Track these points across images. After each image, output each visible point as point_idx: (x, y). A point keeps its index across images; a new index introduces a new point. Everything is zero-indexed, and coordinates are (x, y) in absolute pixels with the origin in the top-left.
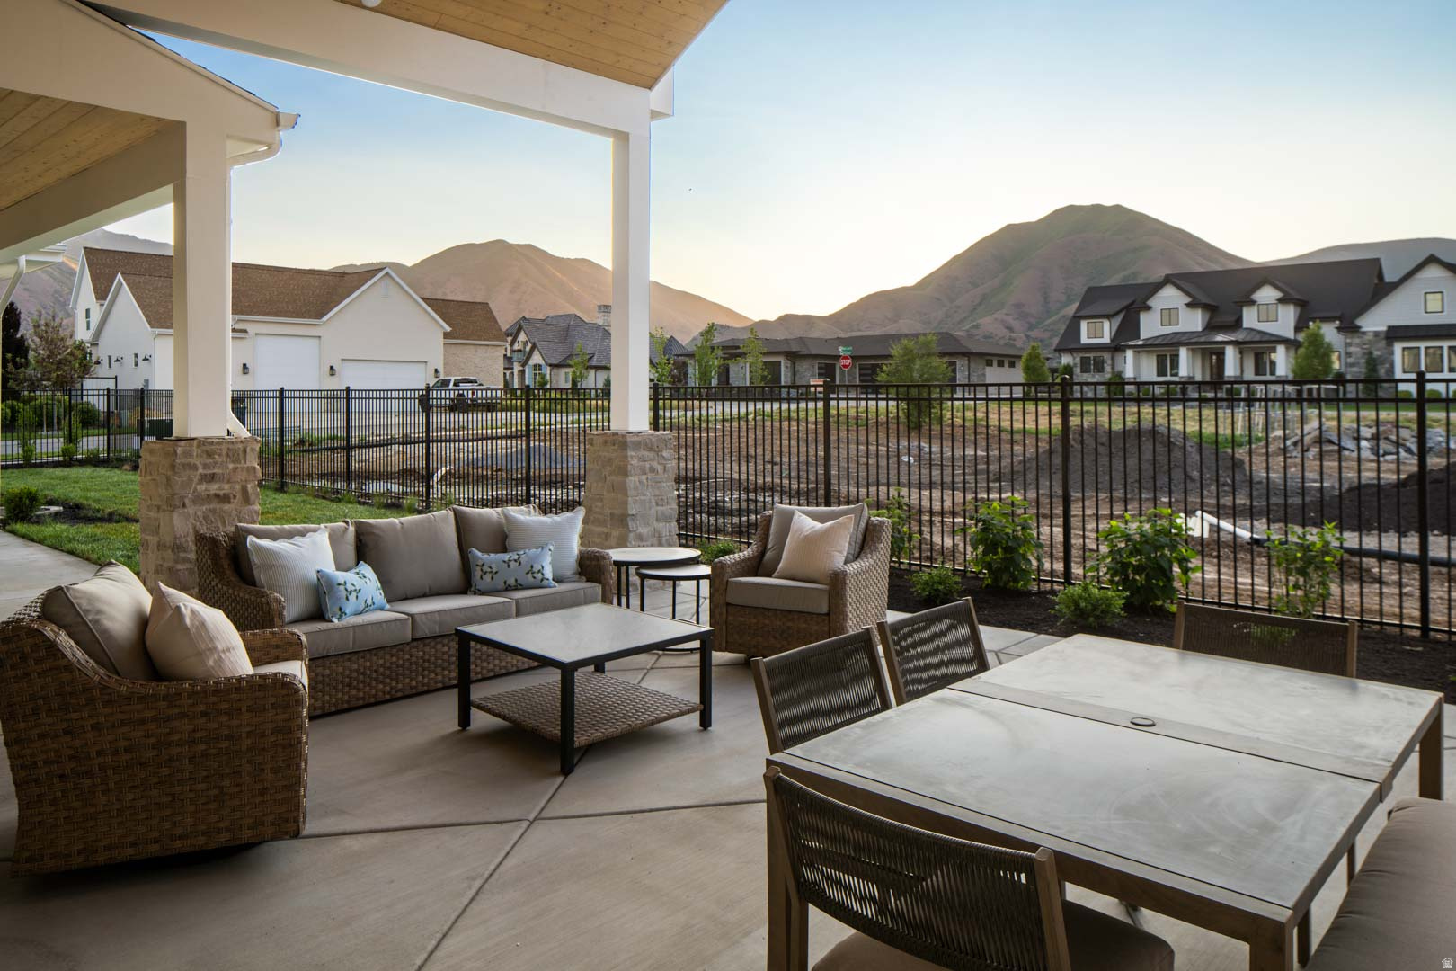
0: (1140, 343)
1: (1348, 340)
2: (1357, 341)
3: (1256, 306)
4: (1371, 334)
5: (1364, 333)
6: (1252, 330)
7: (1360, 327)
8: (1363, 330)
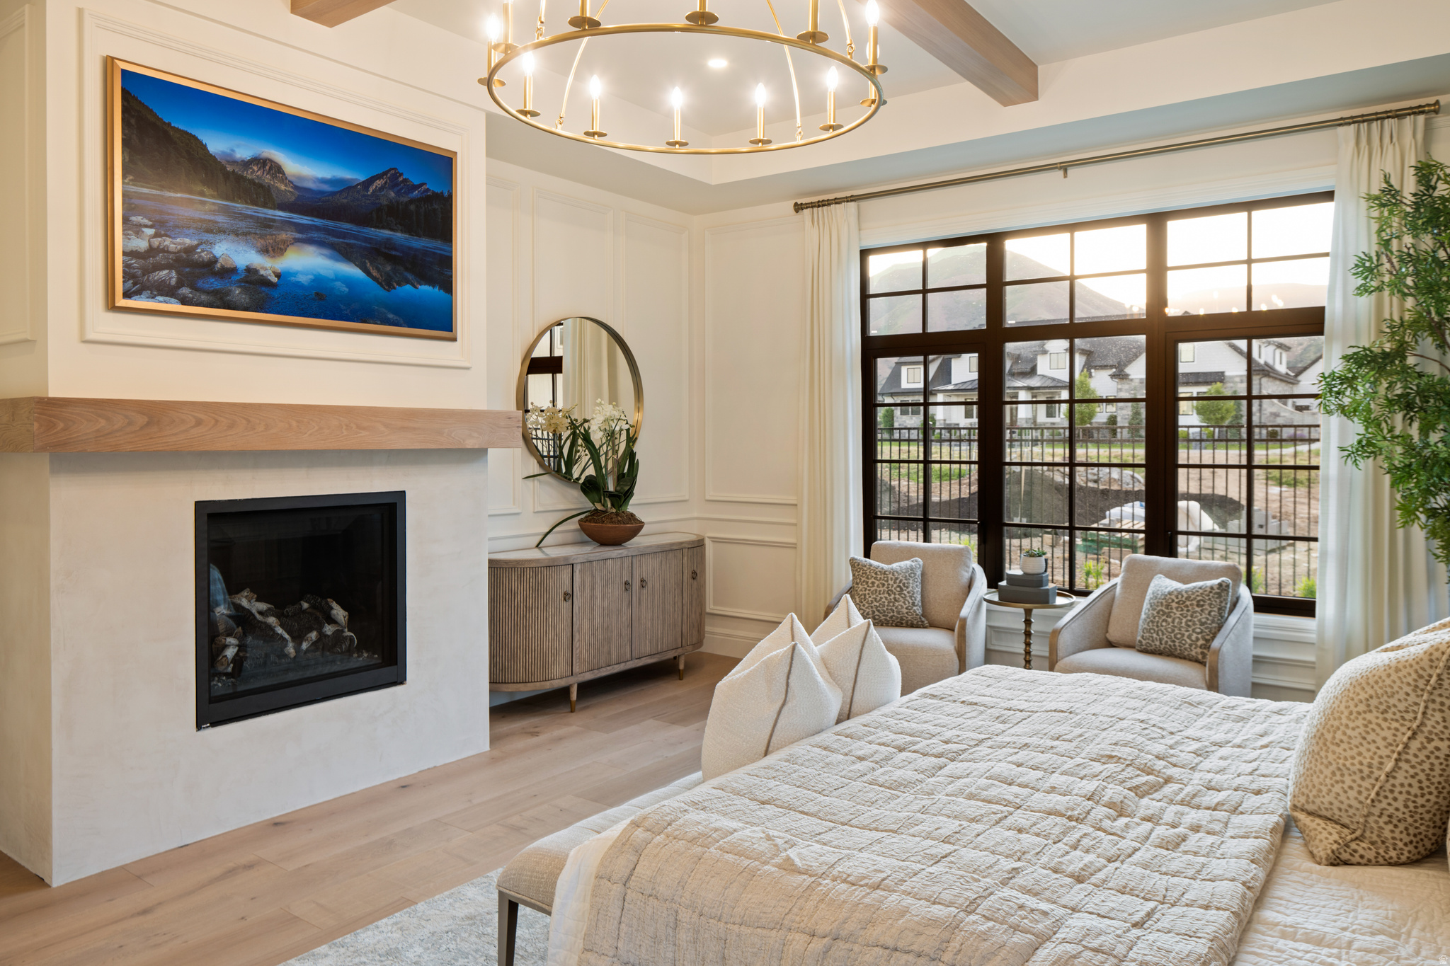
0: (950, 387)
1: (1120, 387)
2: (1126, 387)
3: (1048, 355)
4: (1138, 381)
5: (1132, 380)
6: (1044, 376)
7: (1128, 375)
8: (1130, 377)
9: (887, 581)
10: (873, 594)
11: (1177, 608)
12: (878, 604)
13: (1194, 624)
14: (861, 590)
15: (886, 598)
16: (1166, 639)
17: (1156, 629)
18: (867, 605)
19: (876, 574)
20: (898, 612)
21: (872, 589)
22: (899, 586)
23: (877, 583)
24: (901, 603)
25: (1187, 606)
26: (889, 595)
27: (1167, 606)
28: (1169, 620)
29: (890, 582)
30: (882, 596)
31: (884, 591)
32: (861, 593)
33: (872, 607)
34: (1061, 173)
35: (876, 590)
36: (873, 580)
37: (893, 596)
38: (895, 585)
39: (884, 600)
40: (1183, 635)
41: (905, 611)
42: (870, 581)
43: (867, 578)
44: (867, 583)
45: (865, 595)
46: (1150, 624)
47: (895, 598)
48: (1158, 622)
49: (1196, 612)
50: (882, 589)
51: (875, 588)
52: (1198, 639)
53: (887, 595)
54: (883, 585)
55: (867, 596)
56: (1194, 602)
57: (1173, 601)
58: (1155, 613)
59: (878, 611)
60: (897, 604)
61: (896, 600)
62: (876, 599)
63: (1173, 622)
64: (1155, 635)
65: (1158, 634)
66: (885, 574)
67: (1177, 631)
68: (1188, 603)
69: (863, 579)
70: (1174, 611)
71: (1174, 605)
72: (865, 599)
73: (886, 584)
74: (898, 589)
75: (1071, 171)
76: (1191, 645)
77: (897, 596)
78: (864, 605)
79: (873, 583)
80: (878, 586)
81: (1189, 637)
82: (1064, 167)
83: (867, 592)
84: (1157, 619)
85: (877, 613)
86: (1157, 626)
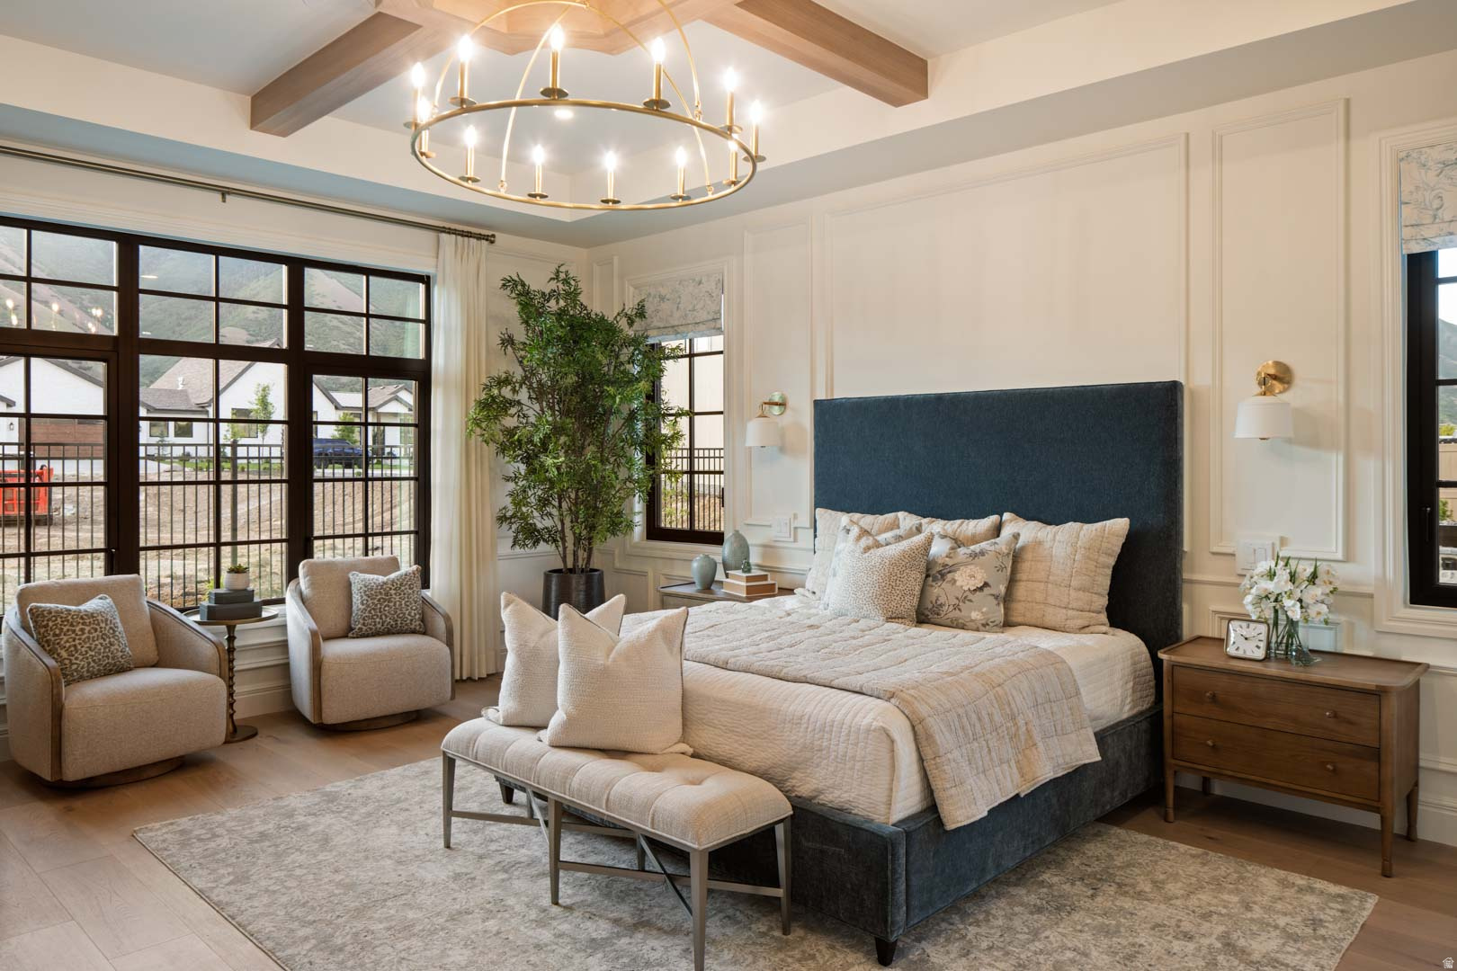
9: (98, 624)
10: (86, 643)
11: (395, 594)
12: (93, 653)
13: (411, 604)
14: (67, 641)
15: (101, 644)
16: (388, 620)
17: (379, 614)
18: (81, 657)
19: (82, 618)
20: (113, 659)
21: (83, 637)
22: (111, 628)
23: (87, 629)
24: (116, 647)
25: (403, 591)
26: (105, 640)
27: (387, 594)
28: (392, 604)
29: (103, 625)
30: (97, 642)
31: (98, 636)
32: (68, 645)
33: (87, 658)
34: (219, 196)
35: (88, 638)
36: (81, 626)
37: (108, 640)
38: (108, 628)
39: (99, 646)
40: (405, 614)
41: (120, 654)
42: (77, 629)
43: (72, 625)
44: (74, 631)
45: (75, 646)
46: (373, 612)
47: (110, 642)
48: (380, 608)
49: (409, 594)
50: (95, 634)
51: (85, 636)
52: (415, 614)
53: (102, 641)
54: (96, 630)
55: (79, 647)
56: (407, 587)
57: (391, 589)
58: (376, 602)
59: (94, 661)
60: (113, 648)
61: (111, 645)
62: (90, 648)
63: (395, 605)
64: (378, 620)
65: (381, 618)
66: (93, 617)
67: (399, 612)
68: (403, 588)
69: (65, 629)
70: (394, 596)
71: (393, 592)
72: (76, 650)
73: (98, 627)
74: (111, 631)
75: (228, 197)
76: (412, 620)
77: (112, 640)
78: (77, 659)
79: (82, 630)
80: (89, 632)
81: (409, 614)
82: (225, 192)
83: (77, 642)
84: (379, 606)
85: (92, 664)
86: (380, 612)
